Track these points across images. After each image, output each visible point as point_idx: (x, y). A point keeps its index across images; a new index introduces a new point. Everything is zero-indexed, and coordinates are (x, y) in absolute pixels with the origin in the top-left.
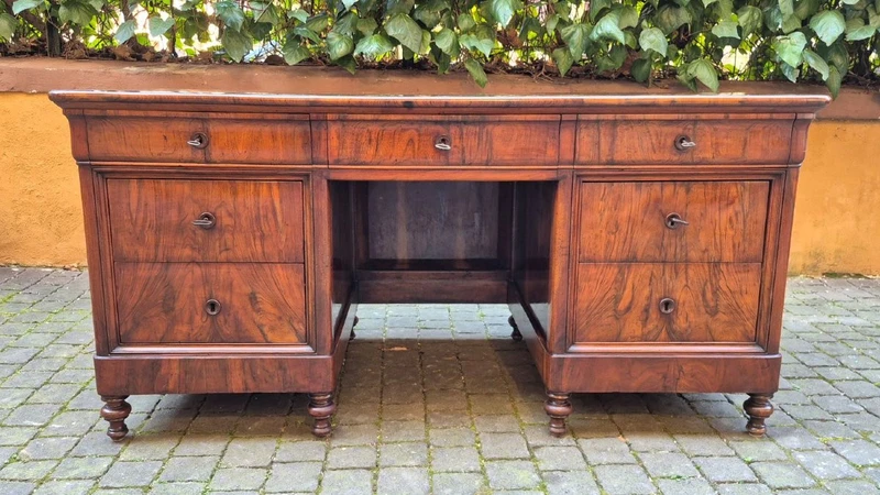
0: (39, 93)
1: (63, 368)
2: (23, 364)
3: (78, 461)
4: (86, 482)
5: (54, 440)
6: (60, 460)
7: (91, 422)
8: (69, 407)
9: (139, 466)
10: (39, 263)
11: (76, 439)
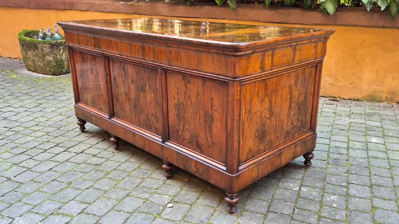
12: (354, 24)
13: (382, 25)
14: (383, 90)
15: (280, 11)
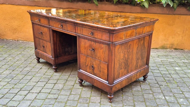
0: (8, 4)
1: (9, 61)
2: (2, 60)
3: (6, 79)
4: (6, 82)
5: (3, 75)
6: (3, 79)
7: (11, 72)
8: (8, 69)
9: (16, 80)
10: (10, 39)
11: (7, 75)
12: (155, 13)
13: (168, 13)
14: (168, 43)
15: (120, 6)
